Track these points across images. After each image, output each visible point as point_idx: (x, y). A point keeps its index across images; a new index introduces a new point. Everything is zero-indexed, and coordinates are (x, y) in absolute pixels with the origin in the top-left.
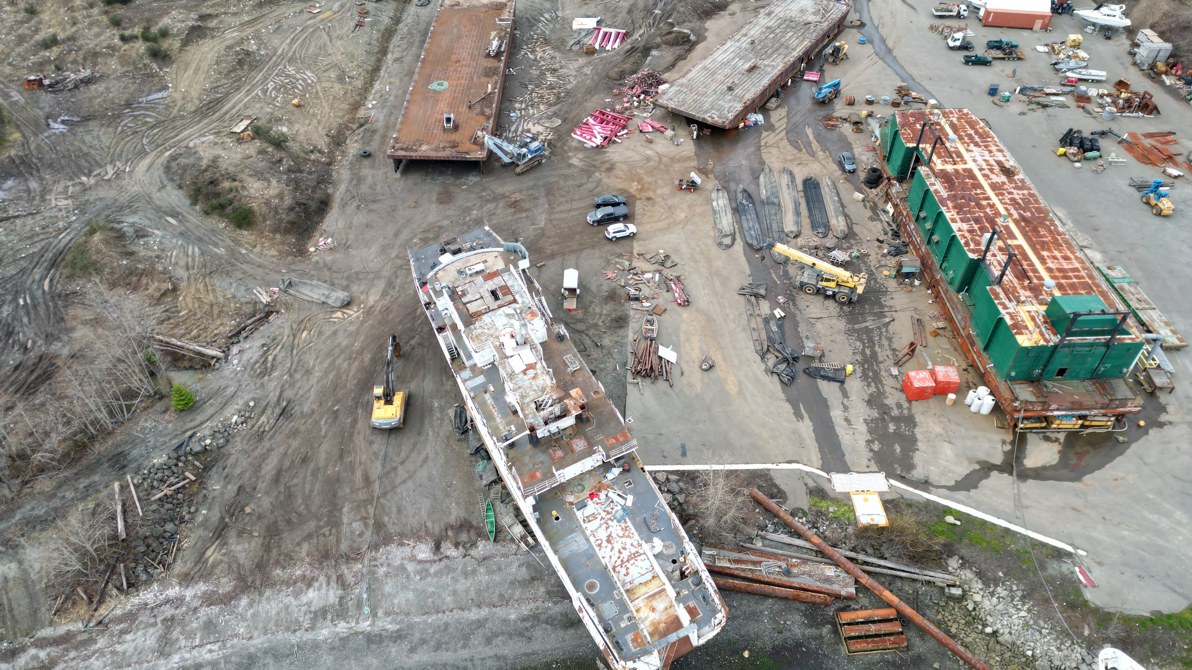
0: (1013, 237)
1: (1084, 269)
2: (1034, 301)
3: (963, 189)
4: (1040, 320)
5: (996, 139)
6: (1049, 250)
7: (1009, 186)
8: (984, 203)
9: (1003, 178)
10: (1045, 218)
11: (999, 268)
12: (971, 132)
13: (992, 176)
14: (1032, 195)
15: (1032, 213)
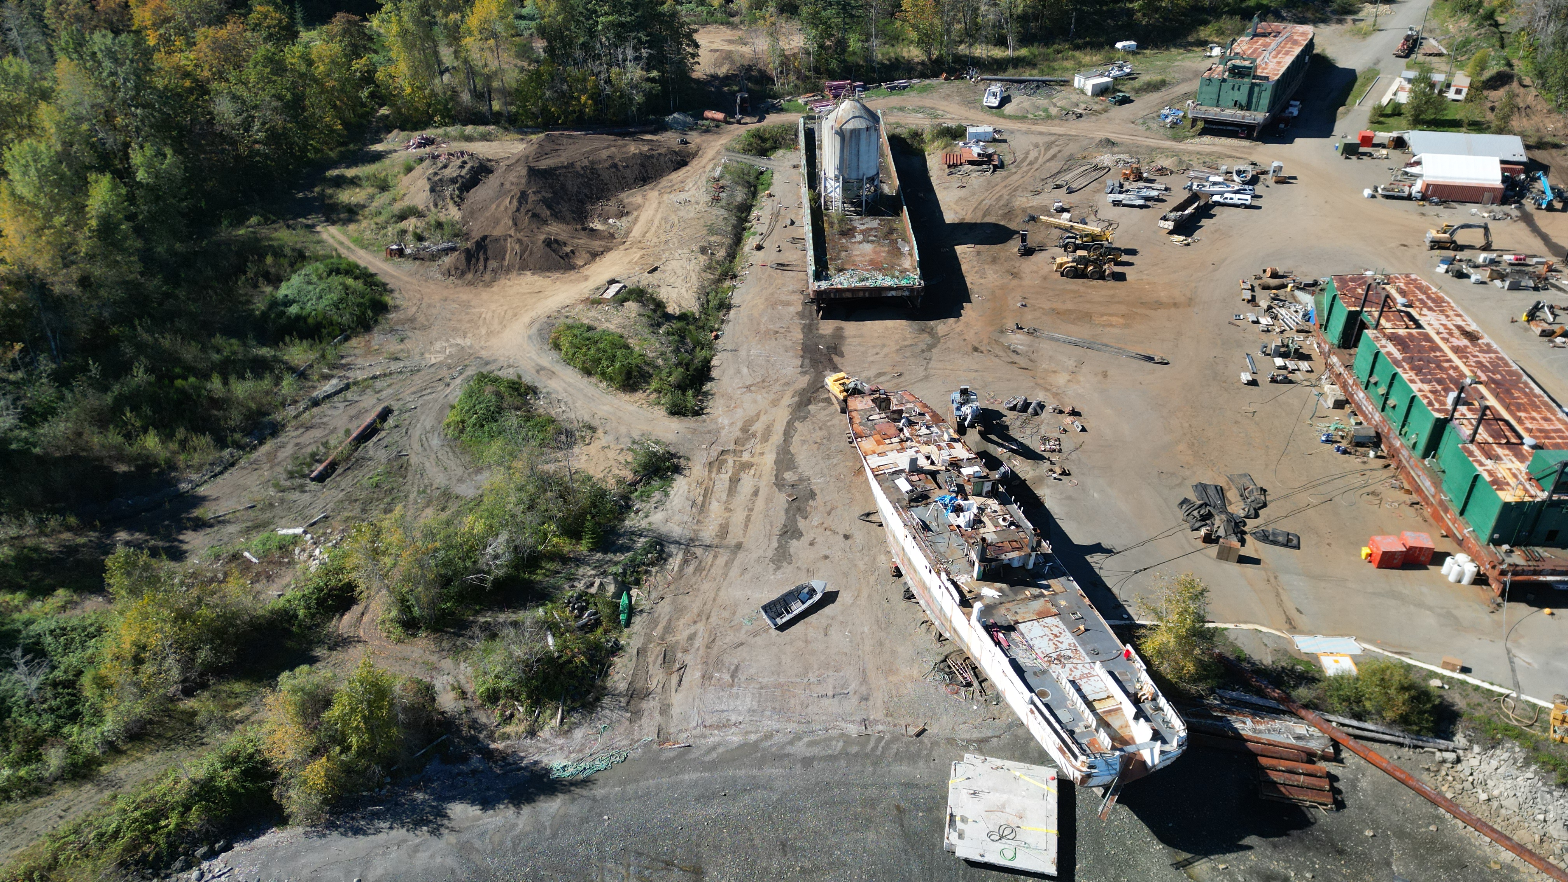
0: (1482, 397)
2: (1514, 459)
3: (1419, 352)
4: (1523, 477)
5: (1453, 304)
7: (1471, 349)
8: (1446, 365)
9: (1465, 342)
10: (1518, 381)
11: (1470, 427)
12: (1423, 297)
13: (1451, 339)
14: (1500, 359)
15: (1502, 375)
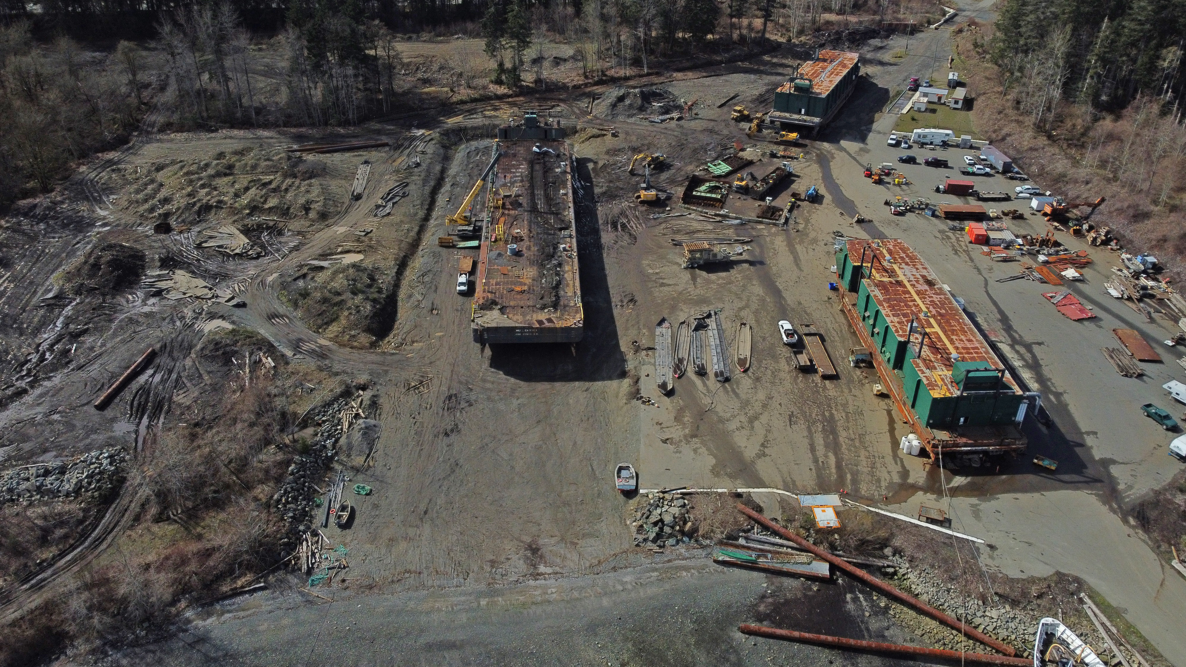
0: (931, 326)
1: (982, 347)
2: (944, 368)
3: (895, 294)
4: (948, 381)
5: (922, 260)
6: (957, 335)
7: (929, 292)
8: (911, 304)
9: (926, 287)
10: (955, 315)
12: (904, 255)
13: (918, 285)
14: (948, 299)
15: (945, 310)
